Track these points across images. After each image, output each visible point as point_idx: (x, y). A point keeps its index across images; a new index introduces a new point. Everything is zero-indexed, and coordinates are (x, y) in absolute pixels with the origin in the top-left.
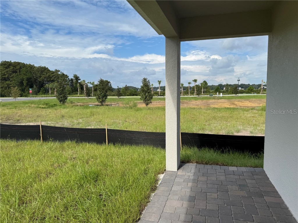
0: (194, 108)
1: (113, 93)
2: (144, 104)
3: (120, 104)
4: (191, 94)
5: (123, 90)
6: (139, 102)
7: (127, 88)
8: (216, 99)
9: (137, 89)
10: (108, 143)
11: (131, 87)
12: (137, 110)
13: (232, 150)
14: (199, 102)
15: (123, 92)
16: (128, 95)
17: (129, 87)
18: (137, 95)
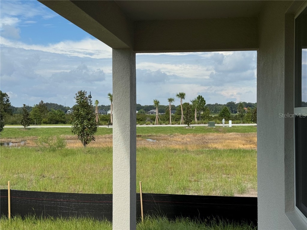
0: (175, 151)
1: (12, 119)
2: (80, 141)
3: (28, 141)
4: (174, 122)
5: (36, 111)
6: (69, 136)
7: (43, 108)
8: (220, 132)
9: (65, 109)
10: (11, 215)
11: (51, 104)
12: (66, 155)
13: (222, 220)
14: (188, 138)
15: (35, 115)
16: (46, 123)
17: (47, 104)
18: (64, 123)
